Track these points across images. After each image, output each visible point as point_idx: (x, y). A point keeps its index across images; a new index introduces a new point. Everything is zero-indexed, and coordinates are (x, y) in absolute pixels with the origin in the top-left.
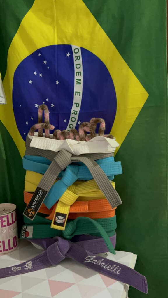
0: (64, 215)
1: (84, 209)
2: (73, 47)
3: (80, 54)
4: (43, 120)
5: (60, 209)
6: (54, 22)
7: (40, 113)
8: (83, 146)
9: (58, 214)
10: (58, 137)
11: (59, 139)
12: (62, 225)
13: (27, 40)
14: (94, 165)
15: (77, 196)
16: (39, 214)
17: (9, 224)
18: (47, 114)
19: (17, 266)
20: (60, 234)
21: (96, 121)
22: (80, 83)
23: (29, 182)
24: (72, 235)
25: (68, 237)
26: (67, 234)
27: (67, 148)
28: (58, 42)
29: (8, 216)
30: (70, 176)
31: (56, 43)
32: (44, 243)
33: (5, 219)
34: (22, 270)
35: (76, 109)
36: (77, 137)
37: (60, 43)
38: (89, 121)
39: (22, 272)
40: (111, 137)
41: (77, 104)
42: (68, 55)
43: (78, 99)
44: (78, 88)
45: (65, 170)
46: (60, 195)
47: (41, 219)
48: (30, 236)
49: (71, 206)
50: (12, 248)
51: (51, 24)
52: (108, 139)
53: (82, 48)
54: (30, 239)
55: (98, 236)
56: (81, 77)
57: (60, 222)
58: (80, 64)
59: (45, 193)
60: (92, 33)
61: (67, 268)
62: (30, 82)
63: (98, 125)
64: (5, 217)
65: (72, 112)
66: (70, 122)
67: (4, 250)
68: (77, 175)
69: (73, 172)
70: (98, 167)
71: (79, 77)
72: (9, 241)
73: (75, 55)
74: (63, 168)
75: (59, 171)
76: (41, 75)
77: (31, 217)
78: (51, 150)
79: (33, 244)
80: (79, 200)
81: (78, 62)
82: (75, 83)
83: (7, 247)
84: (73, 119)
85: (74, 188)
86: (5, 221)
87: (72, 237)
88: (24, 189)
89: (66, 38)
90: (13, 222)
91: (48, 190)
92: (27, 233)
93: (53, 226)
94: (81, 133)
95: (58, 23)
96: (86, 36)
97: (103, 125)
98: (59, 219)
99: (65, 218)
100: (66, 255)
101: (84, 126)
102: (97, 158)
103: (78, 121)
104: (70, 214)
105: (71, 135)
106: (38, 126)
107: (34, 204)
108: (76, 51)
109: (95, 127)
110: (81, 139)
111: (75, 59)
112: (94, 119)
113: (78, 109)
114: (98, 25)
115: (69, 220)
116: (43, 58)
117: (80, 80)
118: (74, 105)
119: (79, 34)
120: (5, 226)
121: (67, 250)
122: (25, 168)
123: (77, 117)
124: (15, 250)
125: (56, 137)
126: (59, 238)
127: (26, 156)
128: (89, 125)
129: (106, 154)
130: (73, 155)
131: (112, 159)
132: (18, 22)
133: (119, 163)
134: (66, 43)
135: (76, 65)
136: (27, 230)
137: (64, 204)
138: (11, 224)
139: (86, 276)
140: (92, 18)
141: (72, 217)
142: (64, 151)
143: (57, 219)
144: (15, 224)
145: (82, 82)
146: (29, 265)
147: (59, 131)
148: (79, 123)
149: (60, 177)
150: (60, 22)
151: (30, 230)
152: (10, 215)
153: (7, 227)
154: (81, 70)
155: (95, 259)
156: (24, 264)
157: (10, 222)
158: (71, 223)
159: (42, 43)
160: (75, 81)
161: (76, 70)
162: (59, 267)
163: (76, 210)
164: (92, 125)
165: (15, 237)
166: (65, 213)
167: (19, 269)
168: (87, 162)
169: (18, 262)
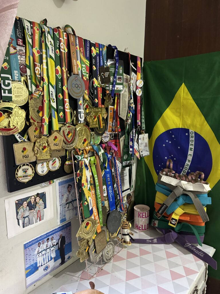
0: (176, 220)
1: (188, 219)
2: (190, 131)
3: (194, 135)
4: (169, 167)
5: (173, 216)
6: (180, 116)
7: (168, 163)
8: (190, 186)
9: (173, 219)
10: (177, 177)
11: (177, 179)
12: (174, 225)
13: (165, 124)
14: (195, 198)
15: (184, 212)
16: (163, 216)
17: (146, 217)
18: (172, 165)
19: (149, 240)
20: (173, 228)
21: (199, 173)
22: (192, 150)
23: (158, 197)
24: (179, 230)
25: (177, 231)
26: (177, 230)
27: (181, 186)
28: (182, 127)
29: (146, 213)
30: (181, 201)
31: (181, 127)
32: (164, 231)
33: (144, 214)
35: (188, 163)
36: (187, 179)
37: (183, 127)
38: (195, 172)
39: (152, 243)
40: (207, 184)
41: (189, 160)
42: (187, 134)
43: (190, 158)
44: (191, 153)
46: (175, 209)
47: (163, 218)
48: (157, 226)
49: (180, 216)
50: (146, 229)
51: (179, 116)
52: (205, 185)
53: (195, 132)
54: (156, 227)
55: (193, 234)
56: (193, 147)
57: (174, 223)
58: (193, 140)
59: (167, 207)
60: (202, 125)
61: (175, 247)
62: (164, 145)
63: (200, 176)
64: (144, 213)
65: (186, 164)
66: (184, 169)
67: (142, 230)
68: (185, 201)
69: (183, 199)
70: (198, 199)
71: (192, 146)
72: (145, 225)
73: (190, 135)
74: (178, 196)
75: (175, 197)
76: (170, 142)
77: (159, 217)
78: (172, 184)
79: (157, 229)
80: (185, 214)
81: (192, 139)
82: (189, 149)
83: (143, 228)
84: (186, 168)
85: (183, 207)
86: (144, 215)
87: (179, 231)
88: (155, 200)
89: (187, 125)
90: (148, 216)
91: (169, 206)
92: (155, 224)
93: (170, 224)
94: (190, 178)
95: (183, 117)
96: (198, 126)
97: (203, 176)
98: (173, 221)
99: (176, 221)
100: (175, 240)
101: (192, 174)
102: (197, 194)
103: (189, 169)
104: (179, 220)
105: (184, 178)
106: (166, 170)
107: (161, 211)
108: (192, 133)
109: (198, 176)
110: (189, 181)
111: (190, 137)
112: (198, 172)
113: (189, 164)
114: (206, 122)
115: (178, 223)
116: (172, 134)
117: (192, 148)
118: (187, 161)
119: (194, 125)
120: (144, 218)
121: (176, 238)
122: (156, 189)
123: (188, 167)
124: (148, 230)
125: (175, 177)
126: (172, 231)
127: (157, 184)
128: (195, 174)
129: (203, 192)
130: (184, 190)
131: (206, 195)
132: (161, 114)
133: (210, 198)
134: (186, 128)
135: (191, 140)
136: (155, 222)
137: (176, 214)
138: (147, 217)
139: (185, 254)
140: (203, 117)
141: (180, 222)
142: (179, 187)
143: (172, 221)
144: (149, 217)
145: (193, 149)
146: (155, 240)
147: (177, 174)
148: (189, 171)
149: (176, 200)
150: (184, 116)
151: (157, 222)
152: (147, 213)
153: (145, 218)
154: (193, 143)
155: (190, 246)
156: (153, 239)
157: (147, 216)
158: (179, 224)
159: (172, 126)
160: (189, 148)
161: (190, 143)
162: (170, 245)
163: (183, 218)
164: (196, 175)
165: (148, 224)
166: (176, 219)
167: (150, 241)
168: (192, 196)
169: (150, 238)
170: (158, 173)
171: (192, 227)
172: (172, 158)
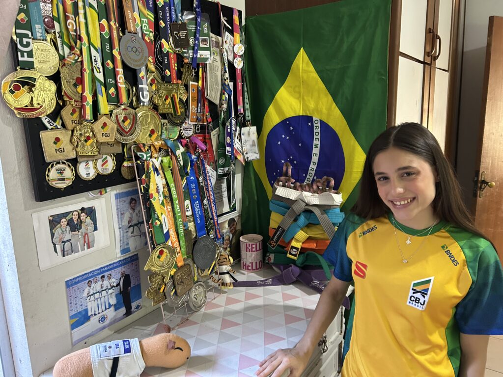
0: (297, 249)
1: (313, 246)
2: (314, 119)
3: (319, 124)
4: (286, 174)
5: (294, 244)
6: (300, 97)
7: (284, 169)
8: (315, 198)
9: (293, 247)
10: (297, 187)
11: (297, 190)
12: (295, 255)
13: (279, 111)
14: (322, 214)
15: (308, 236)
16: (278, 245)
17: (257, 251)
18: (290, 170)
19: (261, 281)
20: (294, 262)
21: (327, 179)
22: (318, 147)
23: (273, 220)
24: (302, 264)
25: (300, 265)
26: (299, 262)
27: (302, 199)
28: (302, 113)
29: (256, 244)
30: (302, 220)
31: (301, 115)
32: (282, 267)
33: (254, 246)
34: (264, 284)
35: (313, 167)
36: (312, 190)
37: (305, 115)
38: (321, 178)
39: (265, 285)
40: (338, 193)
41: (314, 163)
42: (310, 124)
43: (315, 159)
44: (316, 151)
45: (299, 215)
46: (295, 233)
47: (281, 249)
48: (272, 261)
49: (303, 243)
50: (258, 269)
51: (298, 98)
52: (334, 195)
53: (320, 120)
54: (272, 263)
55: (321, 267)
56: (319, 143)
57: (294, 253)
58: (318, 133)
59: (284, 231)
60: (329, 109)
61: (297, 288)
62: (279, 143)
63: (329, 182)
64: (254, 244)
65: (310, 169)
66: (308, 177)
67: (252, 269)
68: (308, 220)
69: (305, 217)
70: (325, 215)
71: (317, 142)
72: (256, 263)
73: (315, 125)
74: (298, 214)
75: (295, 216)
76: (288, 138)
77: (273, 247)
78: (291, 198)
79: (274, 267)
80: (309, 239)
81: (317, 130)
82: (314, 146)
83: (254, 268)
85: (305, 229)
86: (254, 248)
87: (302, 265)
88: (269, 225)
89: (309, 111)
90: (260, 250)
91: (286, 229)
92: (269, 259)
93: (288, 255)
94: (315, 187)
95: (303, 99)
96: (324, 111)
97: (333, 182)
98: (293, 251)
99: (298, 251)
100: (296, 278)
101: (317, 182)
102: (325, 209)
103: (314, 176)
104: (302, 248)
105: (307, 188)
106: (283, 178)
107: (276, 237)
108: (316, 122)
109: (326, 184)
110: (314, 192)
111: (315, 128)
112: (325, 177)
113: (315, 167)
114: (334, 104)
115: (300, 253)
116: (290, 125)
117: (318, 145)
118: (312, 163)
119: (319, 109)
120: (254, 251)
121: (297, 275)
122: (271, 209)
123: (313, 173)
124: (261, 270)
125: (295, 188)
126: (292, 265)
127: (272, 200)
128: (321, 182)
129: (331, 206)
130: (307, 205)
131: (338, 210)
132: (273, 96)
133: (343, 214)
134: (309, 115)
135: (316, 133)
136: (270, 256)
137: (297, 241)
139: (310, 294)
140: (330, 98)
141: (303, 251)
142: (300, 201)
143: (291, 251)
144: (261, 251)
145: (319, 146)
146: (270, 281)
147: (298, 184)
148: (315, 178)
149: (296, 220)
150: (305, 98)
151: (272, 256)
152: (258, 244)
154: (319, 137)
155: (318, 284)
156: (266, 280)
157: (258, 249)
158: (302, 255)
159: (290, 114)
160: (314, 145)
162: (291, 285)
163: (307, 246)
164: (324, 182)
165: (261, 261)
166: (298, 247)
167: (262, 283)
168: (317, 211)
169: (262, 279)
170: (272, 185)
171: (319, 256)
172: (291, 162)
